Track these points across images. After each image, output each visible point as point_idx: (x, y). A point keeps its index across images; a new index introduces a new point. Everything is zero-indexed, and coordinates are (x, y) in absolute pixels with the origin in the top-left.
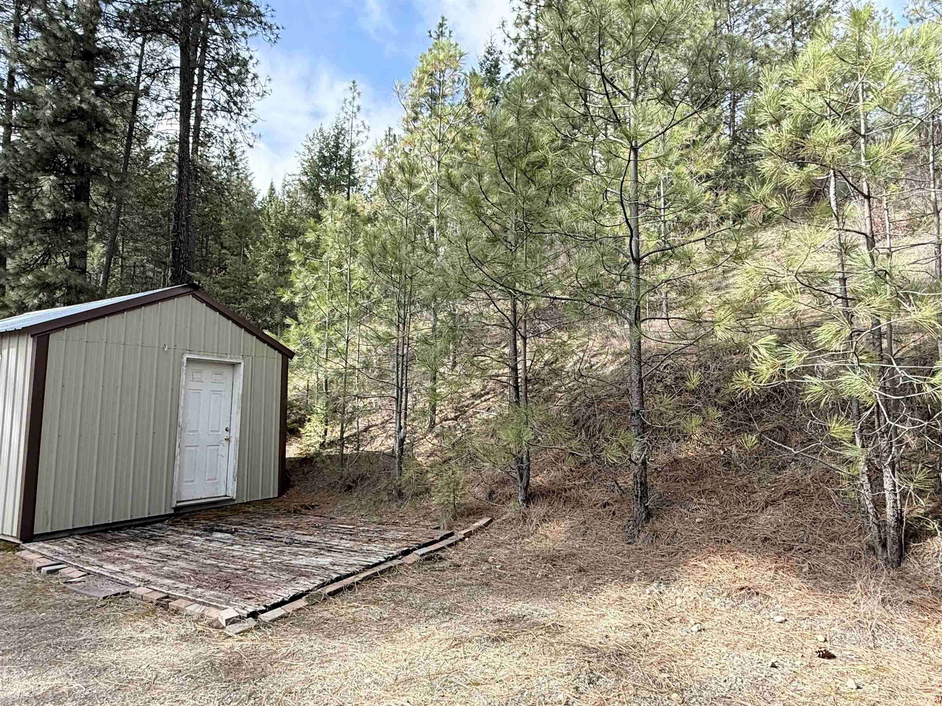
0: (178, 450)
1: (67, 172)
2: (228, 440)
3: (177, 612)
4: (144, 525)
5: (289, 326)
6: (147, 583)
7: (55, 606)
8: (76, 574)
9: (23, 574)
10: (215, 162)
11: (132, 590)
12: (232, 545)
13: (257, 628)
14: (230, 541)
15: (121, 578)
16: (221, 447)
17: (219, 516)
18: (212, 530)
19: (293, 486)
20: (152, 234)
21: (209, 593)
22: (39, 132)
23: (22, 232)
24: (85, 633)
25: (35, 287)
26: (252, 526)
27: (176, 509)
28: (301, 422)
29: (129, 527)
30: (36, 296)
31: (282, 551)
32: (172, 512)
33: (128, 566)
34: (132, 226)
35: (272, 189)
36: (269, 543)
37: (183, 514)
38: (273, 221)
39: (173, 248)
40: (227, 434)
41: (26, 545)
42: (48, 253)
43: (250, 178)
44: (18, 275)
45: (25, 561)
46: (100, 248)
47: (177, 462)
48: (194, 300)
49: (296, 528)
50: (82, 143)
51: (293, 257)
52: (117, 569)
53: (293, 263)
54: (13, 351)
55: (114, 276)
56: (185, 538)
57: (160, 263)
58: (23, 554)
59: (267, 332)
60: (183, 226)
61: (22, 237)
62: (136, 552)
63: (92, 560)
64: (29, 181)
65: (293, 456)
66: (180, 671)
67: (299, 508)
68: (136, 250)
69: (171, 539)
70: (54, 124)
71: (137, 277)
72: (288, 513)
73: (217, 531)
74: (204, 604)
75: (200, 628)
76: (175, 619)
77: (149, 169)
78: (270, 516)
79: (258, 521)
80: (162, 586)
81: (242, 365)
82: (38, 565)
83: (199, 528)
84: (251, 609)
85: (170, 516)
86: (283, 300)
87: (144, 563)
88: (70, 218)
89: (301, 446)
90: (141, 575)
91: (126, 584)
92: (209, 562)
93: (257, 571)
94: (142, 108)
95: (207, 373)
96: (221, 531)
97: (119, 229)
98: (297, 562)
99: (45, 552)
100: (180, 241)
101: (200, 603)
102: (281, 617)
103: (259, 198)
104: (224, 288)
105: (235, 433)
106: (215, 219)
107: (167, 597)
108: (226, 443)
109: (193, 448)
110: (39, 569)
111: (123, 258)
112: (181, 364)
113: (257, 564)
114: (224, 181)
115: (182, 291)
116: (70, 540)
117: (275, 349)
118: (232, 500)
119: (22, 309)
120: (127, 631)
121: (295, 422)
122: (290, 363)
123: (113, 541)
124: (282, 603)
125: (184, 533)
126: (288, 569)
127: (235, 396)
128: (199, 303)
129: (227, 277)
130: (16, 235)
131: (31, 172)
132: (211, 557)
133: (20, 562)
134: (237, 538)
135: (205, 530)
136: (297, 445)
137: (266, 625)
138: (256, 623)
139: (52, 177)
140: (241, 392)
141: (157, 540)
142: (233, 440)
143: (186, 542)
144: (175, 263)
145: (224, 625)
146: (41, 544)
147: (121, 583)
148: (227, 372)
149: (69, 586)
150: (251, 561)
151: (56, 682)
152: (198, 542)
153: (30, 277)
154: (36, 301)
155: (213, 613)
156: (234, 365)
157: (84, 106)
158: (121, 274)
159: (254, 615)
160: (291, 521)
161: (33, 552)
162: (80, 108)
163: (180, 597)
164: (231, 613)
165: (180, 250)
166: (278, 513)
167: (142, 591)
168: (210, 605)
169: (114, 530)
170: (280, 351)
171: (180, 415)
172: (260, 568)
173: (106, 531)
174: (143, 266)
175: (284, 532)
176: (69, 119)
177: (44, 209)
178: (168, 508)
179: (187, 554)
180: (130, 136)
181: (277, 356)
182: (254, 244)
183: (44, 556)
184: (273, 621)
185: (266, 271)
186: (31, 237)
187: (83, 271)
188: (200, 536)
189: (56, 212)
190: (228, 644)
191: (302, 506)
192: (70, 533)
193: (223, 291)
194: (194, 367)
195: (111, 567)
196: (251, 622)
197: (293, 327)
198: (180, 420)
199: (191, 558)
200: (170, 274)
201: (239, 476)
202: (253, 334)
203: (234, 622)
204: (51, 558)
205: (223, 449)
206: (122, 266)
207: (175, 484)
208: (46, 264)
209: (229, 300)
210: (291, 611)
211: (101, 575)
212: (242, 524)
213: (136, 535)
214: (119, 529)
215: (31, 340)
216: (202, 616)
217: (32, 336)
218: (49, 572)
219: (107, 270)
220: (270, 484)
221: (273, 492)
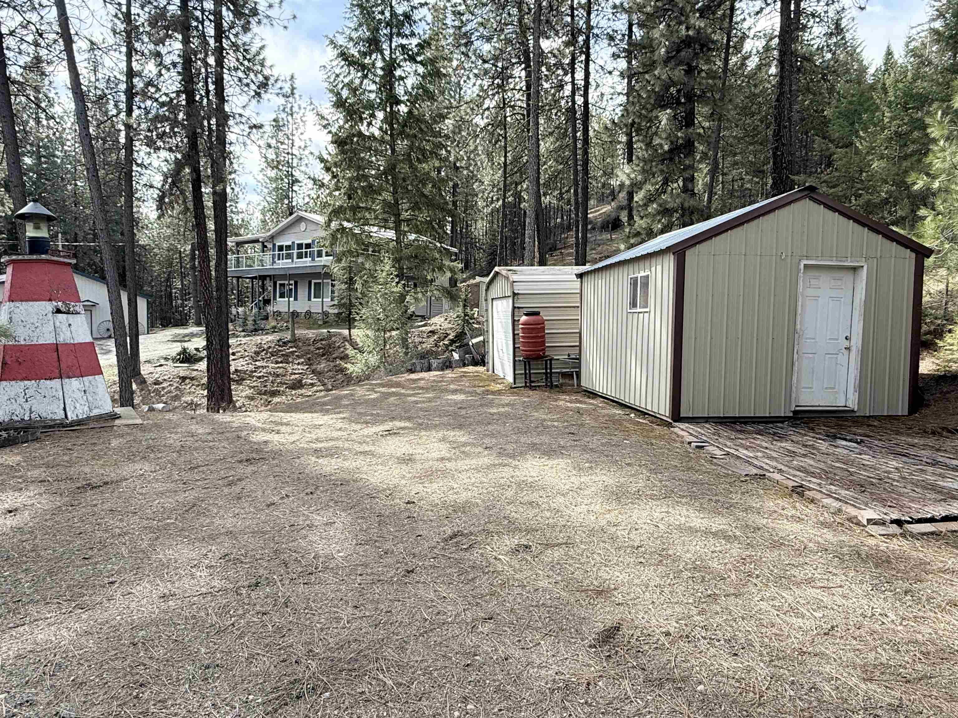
0: (796, 356)
1: (679, 103)
2: (848, 349)
3: (812, 501)
4: (766, 423)
5: (924, 218)
6: (780, 471)
7: (708, 473)
8: (718, 452)
9: (678, 445)
10: (816, 43)
11: (768, 474)
12: (860, 454)
13: (903, 535)
14: (857, 451)
15: (756, 462)
16: (840, 356)
17: (841, 425)
18: (835, 437)
19: (928, 406)
20: (751, 144)
21: (843, 492)
22: (656, 72)
23: (647, 167)
24: (736, 498)
25: (659, 213)
26: (880, 440)
27: (795, 412)
28: (939, 333)
29: (754, 423)
30: (659, 221)
31: (922, 470)
32: (791, 415)
33: (759, 454)
34: (731, 139)
35: (889, 54)
36: (904, 459)
37: (803, 418)
38: (891, 94)
39: (774, 154)
40: (847, 343)
41: (677, 424)
42: (666, 182)
43: (858, 50)
44: (646, 205)
45: (678, 436)
46: (705, 168)
47: (796, 368)
48: (812, 202)
49: (938, 450)
50: (690, 71)
51: (934, 132)
52: (751, 455)
53: (935, 141)
54: (659, 268)
55: (716, 194)
56: (809, 439)
57: (759, 172)
58: (676, 430)
59: (894, 228)
60: (785, 127)
61: (647, 171)
62: (765, 444)
63: (728, 444)
64: (650, 120)
65: (926, 372)
66: (827, 550)
67: (939, 430)
68: (736, 163)
69: (793, 437)
70: (667, 61)
71: (737, 191)
72: (924, 433)
73: (840, 438)
74: (840, 500)
75: (838, 520)
76: (811, 506)
77: (746, 77)
78: (902, 433)
79: (887, 437)
80: (794, 476)
81: (865, 268)
82: (688, 440)
83: (820, 433)
84: (895, 517)
85: (789, 418)
86: (916, 187)
87: (774, 455)
88: (681, 145)
89: (937, 361)
90: (774, 464)
91: (761, 468)
92: (837, 465)
93: (895, 483)
94: (738, 12)
95: (825, 280)
96: (845, 440)
97: (720, 145)
98: (945, 484)
99: (691, 431)
100: (783, 145)
101: (835, 498)
102: (932, 533)
103: (871, 71)
104: (834, 187)
105: (856, 342)
106: (816, 111)
107: (801, 487)
108: (846, 352)
109: (811, 356)
110: (690, 443)
111: (724, 174)
112: (799, 270)
113: (896, 476)
114: (832, 63)
115: (799, 195)
116: (707, 426)
117: (907, 247)
118: (853, 411)
119: (651, 234)
120: (770, 504)
121: (929, 333)
122: (926, 264)
123: (741, 431)
124: (932, 520)
125: (806, 435)
126: (934, 488)
127: (857, 301)
128: (816, 205)
129: (837, 174)
130: (644, 171)
131: (651, 111)
132: (838, 460)
133: (674, 436)
134: (865, 449)
135: (828, 436)
136: (933, 360)
137: (913, 536)
138: (901, 531)
139: (668, 111)
140: (863, 298)
141: (781, 438)
142: (854, 349)
143: (811, 443)
144: (777, 169)
145: (866, 523)
146: (687, 425)
147: (755, 466)
148: (848, 277)
149: (715, 460)
150: (886, 472)
151: (722, 527)
152: (823, 445)
153: (655, 206)
154: (659, 226)
155: (852, 512)
156: (855, 269)
157: (691, 33)
158: (723, 192)
159: (899, 523)
160: (931, 441)
161: (683, 430)
162: (687, 36)
163: (814, 489)
164: (870, 514)
165: (783, 154)
166: (910, 431)
167: (777, 476)
168: (847, 503)
169: (741, 423)
170: (912, 250)
171: (798, 322)
172: (898, 481)
173: (735, 423)
174: (742, 179)
175: (922, 452)
176: (678, 51)
177: (663, 142)
178: (787, 411)
179: (813, 454)
180: (728, 46)
181: (909, 256)
182: (865, 130)
183: (691, 434)
184: (923, 534)
185: (882, 158)
186: (654, 170)
187: (693, 194)
188: (823, 440)
189: (672, 143)
190: (871, 542)
191: (943, 429)
192: (707, 420)
193: (833, 190)
194: (811, 273)
195: (745, 452)
196: (894, 529)
197: (929, 219)
198: (798, 327)
199: (818, 458)
200: (770, 181)
201: (861, 389)
202: (878, 232)
203: (875, 524)
204: (697, 437)
205: (842, 358)
206: (722, 183)
207: (794, 389)
208: (665, 192)
209: (839, 198)
210: (944, 530)
211: (738, 457)
212: (868, 436)
213: (761, 430)
214: (746, 423)
215: (672, 257)
216: (840, 510)
217: (674, 254)
218: (697, 447)
219: (710, 188)
220: (898, 400)
221: (902, 408)
